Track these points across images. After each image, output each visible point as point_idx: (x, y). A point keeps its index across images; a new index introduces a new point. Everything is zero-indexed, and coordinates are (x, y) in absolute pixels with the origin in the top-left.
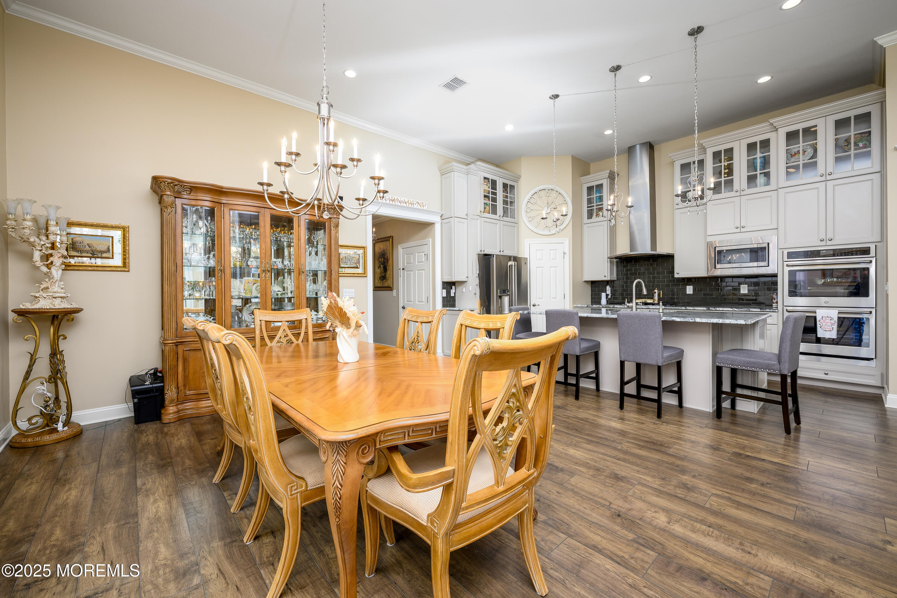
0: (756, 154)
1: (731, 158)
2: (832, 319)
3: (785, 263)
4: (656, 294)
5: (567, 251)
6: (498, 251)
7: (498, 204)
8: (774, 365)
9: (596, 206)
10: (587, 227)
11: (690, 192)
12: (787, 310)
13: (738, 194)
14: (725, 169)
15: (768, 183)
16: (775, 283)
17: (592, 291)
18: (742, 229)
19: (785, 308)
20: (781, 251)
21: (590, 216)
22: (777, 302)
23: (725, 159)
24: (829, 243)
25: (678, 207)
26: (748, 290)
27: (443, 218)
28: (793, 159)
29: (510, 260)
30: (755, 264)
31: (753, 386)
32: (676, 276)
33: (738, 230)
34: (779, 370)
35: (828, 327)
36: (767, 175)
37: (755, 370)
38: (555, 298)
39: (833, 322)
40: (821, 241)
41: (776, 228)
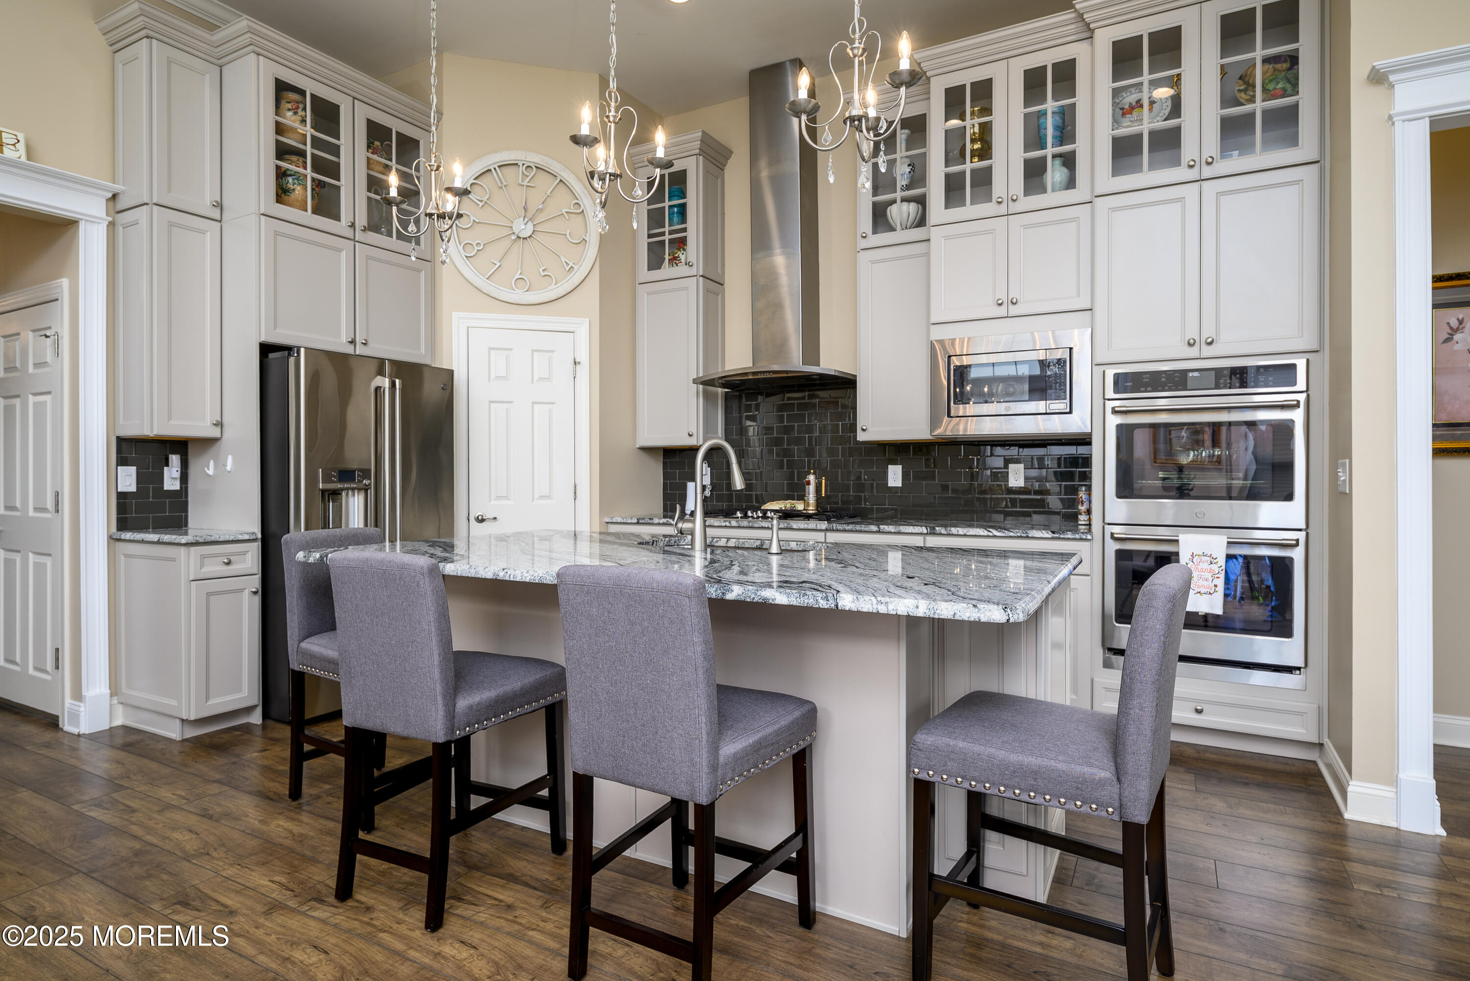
0: (1044, 100)
1: (987, 110)
2: (1213, 561)
3: (1110, 405)
4: (812, 489)
5: (583, 357)
6: (344, 338)
7: (344, 182)
8: (1101, 783)
9: (671, 233)
10: (649, 294)
11: (894, 205)
12: (1112, 534)
13: (1003, 209)
14: (973, 141)
15: (1071, 184)
16: (1087, 461)
17: (666, 476)
18: (1011, 306)
19: (1109, 529)
20: (1098, 370)
21: (655, 263)
22: (1089, 512)
23: (973, 113)
24: (1207, 351)
25: (864, 244)
26: (1026, 479)
27: (120, 207)
28: (1126, 121)
29: (381, 372)
30: (1040, 406)
31: (1031, 823)
32: (861, 437)
33: (1002, 311)
34: (1117, 804)
35: (1205, 583)
36: (1069, 161)
37: (1039, 800)
38: (548, 497)
39: (1215, 568)
40: (1190, 345)
41: (1088, 306)
